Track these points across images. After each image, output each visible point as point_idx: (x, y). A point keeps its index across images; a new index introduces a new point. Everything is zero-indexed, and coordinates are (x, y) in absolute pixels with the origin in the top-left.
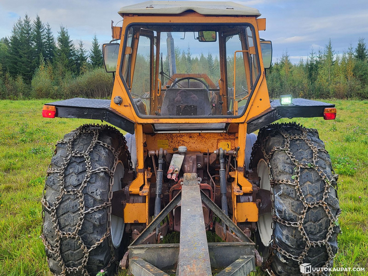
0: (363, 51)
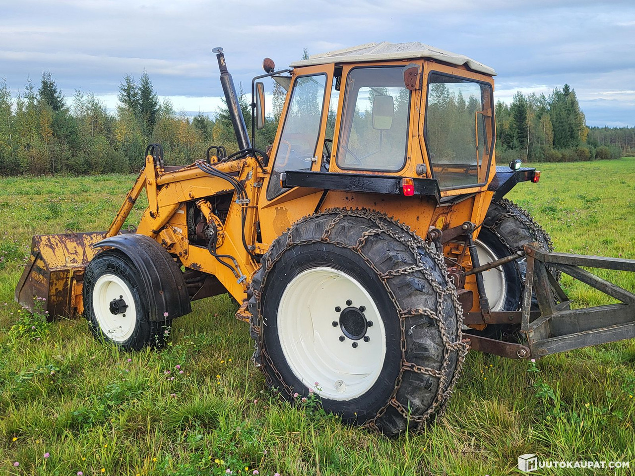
0: (52, 95)
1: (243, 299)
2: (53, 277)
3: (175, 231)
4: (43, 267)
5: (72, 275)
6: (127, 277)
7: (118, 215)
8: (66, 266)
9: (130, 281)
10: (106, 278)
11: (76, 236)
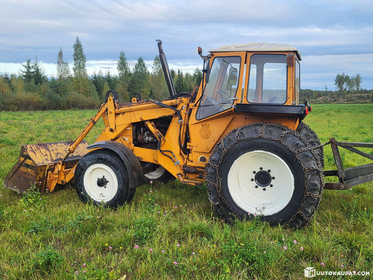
1: (177, 174)
2: (39, 169)
3: (124, 139)
4: (32, 164)
5: (48, 168)
6: (113, 164)
7: (84, 131)
8: (43, 163)
9: (115, 167)
10: (96, 166)
11: (44, 145)
